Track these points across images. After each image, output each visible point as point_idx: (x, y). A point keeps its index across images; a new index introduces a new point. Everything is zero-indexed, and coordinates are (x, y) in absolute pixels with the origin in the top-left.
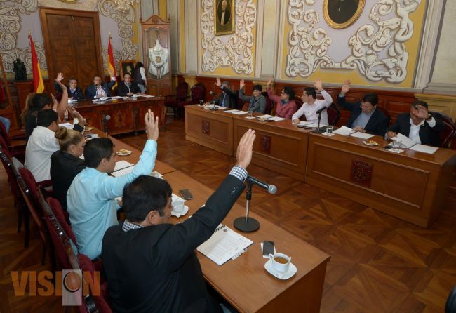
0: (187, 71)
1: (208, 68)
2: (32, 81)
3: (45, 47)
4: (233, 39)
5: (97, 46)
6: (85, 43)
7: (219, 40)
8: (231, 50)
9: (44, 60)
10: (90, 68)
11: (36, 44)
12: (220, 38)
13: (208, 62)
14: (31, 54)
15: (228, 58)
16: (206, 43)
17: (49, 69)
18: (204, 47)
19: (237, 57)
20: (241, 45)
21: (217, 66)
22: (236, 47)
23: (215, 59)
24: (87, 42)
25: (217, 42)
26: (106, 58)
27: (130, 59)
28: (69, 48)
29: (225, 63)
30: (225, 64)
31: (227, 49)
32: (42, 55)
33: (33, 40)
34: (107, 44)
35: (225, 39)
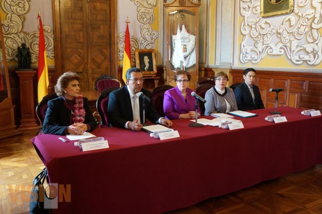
0: (218, 64)
1: (249, 58)
2: (36, 70)
3: (54, 31)
4: (289, 20)
5: (112, 32)
6: (99, 28)
7: (266, 22)
8: (285, 34)
9: (52, 47)
10: (103, 58)
11: (45, 27)
12: (268, 20)
13: (249, 51)
14: (38, 39)
15: (280, 45)
16: (247, 28)
17: (56, 57)
18: (244, 32)
19: (295, 43)
20: (303, 28)
21: (263, 55)
22: (295, 30)
23: (260, 47)
24: (102, 26)
25: (263, 26)
26: (121, 46)
27: (148, 48)
28: (81, 33)
29: (276, 51)
30: (275, 53)
31: (280, 34)
32: (50, 41)
33: (43, 23)
34: (125, 30)
35: (276, 21)
